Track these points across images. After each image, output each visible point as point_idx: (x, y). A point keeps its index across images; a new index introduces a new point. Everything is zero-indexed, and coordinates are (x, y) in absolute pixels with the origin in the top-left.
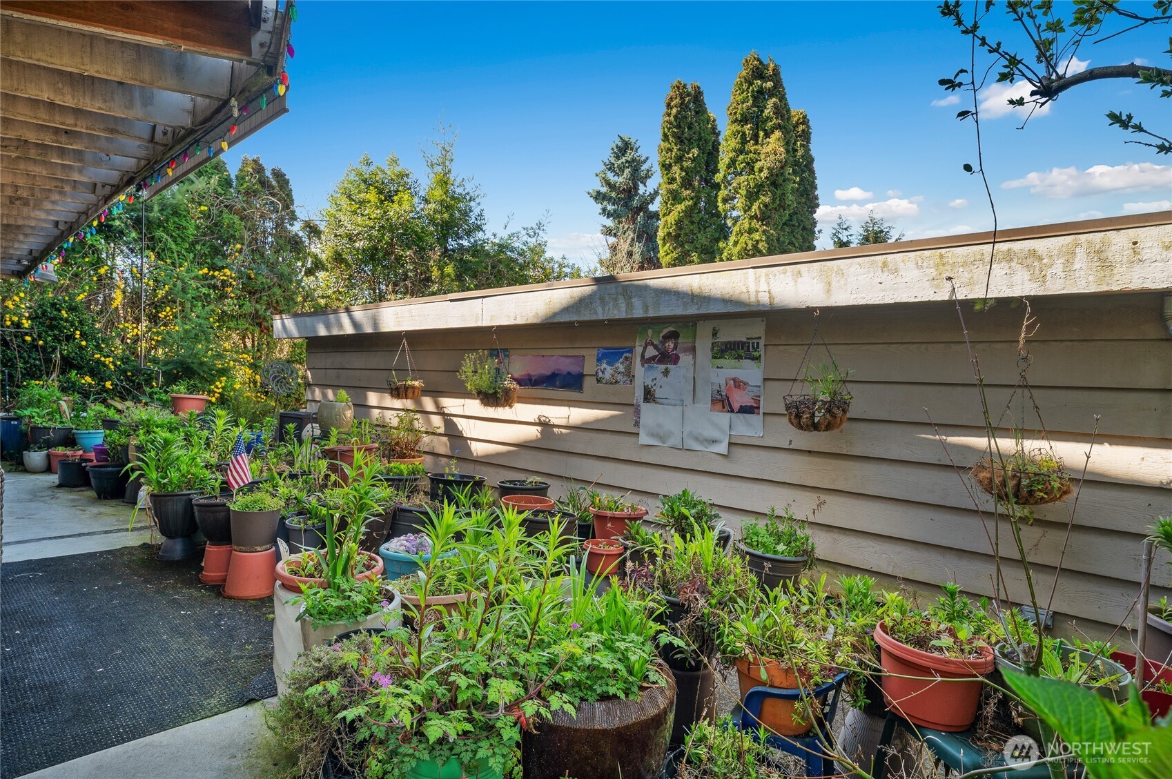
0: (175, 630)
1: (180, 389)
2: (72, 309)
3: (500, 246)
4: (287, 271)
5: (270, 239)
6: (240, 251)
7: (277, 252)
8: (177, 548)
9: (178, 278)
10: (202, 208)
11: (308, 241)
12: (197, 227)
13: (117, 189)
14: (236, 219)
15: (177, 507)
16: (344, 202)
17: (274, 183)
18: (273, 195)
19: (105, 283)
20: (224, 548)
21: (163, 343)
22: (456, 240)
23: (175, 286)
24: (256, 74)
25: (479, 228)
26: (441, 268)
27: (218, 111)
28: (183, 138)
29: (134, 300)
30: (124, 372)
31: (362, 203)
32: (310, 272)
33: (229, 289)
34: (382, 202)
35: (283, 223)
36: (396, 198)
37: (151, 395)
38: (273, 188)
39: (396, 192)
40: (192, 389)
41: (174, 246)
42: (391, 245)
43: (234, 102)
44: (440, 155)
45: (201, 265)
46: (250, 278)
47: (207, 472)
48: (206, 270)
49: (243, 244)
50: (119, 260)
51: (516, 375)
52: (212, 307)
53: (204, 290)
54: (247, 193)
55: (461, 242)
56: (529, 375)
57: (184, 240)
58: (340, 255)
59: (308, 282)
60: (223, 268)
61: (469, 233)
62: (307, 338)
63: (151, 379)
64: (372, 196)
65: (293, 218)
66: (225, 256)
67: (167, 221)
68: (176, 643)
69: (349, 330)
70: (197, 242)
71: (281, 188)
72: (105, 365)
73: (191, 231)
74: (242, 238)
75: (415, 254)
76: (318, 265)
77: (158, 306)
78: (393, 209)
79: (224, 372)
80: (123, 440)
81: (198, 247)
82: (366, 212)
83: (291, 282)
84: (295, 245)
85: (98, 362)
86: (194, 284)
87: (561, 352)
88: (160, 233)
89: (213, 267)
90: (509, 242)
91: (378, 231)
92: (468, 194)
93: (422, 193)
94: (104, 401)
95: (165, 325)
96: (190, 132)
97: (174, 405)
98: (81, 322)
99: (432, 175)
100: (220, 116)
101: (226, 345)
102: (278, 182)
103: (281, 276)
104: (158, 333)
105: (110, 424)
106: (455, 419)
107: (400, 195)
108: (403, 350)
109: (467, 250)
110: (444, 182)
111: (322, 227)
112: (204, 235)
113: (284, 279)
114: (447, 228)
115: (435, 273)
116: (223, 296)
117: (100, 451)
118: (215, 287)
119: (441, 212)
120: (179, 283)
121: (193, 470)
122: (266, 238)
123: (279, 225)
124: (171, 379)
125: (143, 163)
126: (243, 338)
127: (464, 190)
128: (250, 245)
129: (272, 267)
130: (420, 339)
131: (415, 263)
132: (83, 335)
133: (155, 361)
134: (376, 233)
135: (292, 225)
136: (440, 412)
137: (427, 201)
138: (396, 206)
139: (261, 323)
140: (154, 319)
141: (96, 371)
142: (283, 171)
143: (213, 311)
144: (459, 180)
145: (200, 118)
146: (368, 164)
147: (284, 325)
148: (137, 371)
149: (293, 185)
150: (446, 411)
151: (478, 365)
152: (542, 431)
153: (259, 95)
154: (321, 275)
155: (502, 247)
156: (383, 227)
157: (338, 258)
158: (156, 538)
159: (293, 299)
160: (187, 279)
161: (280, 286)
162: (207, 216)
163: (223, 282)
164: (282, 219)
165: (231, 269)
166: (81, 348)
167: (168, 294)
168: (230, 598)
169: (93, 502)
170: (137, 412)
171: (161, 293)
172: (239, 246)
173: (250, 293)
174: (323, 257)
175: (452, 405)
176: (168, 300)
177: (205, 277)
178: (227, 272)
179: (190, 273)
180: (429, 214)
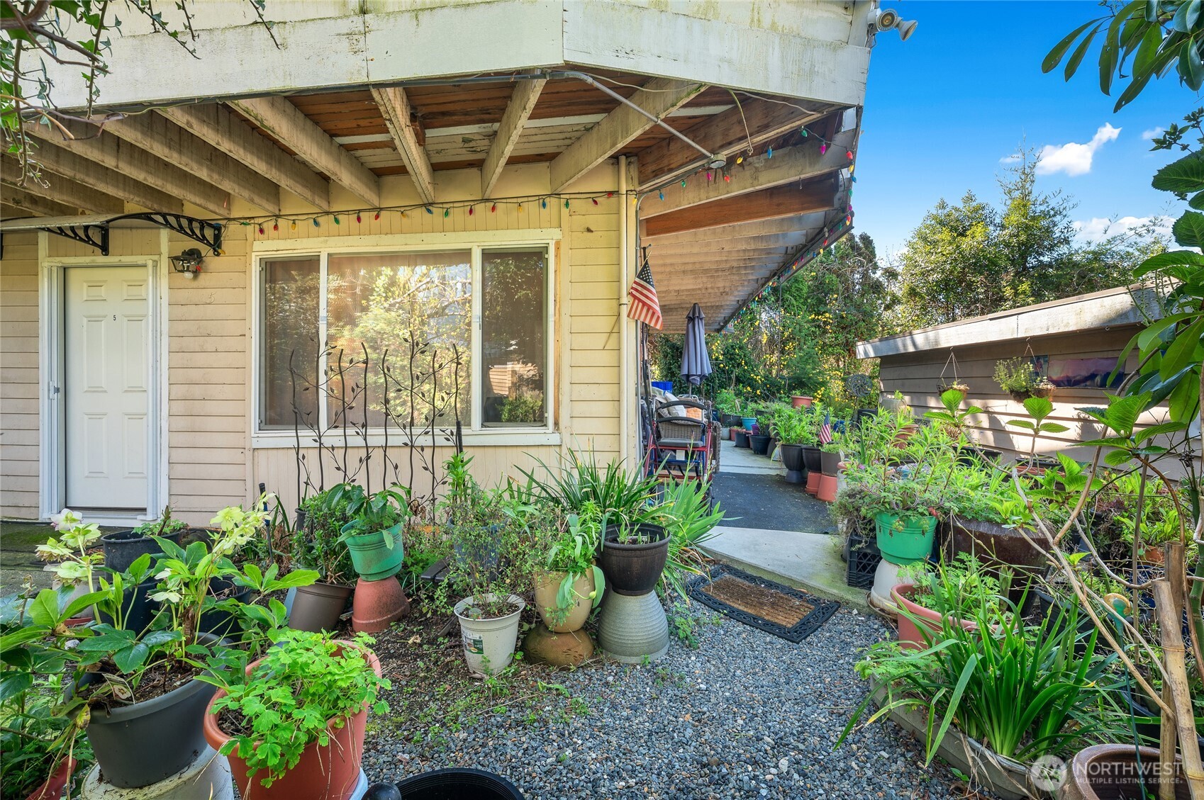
0: (793, 505)
1: (797, 394)
2: (740, 348)
3: (1094, 253)
4: (868, 308)
5: (857, 287)
6: (836, 300)
7: (863, 295)
8: (794, 477)
9: (797, 323)
10: (812, 274)
11: (886, 284)
12: (809, 287)
13: (768, 280)
14: (834, 277)
15: (795, 453)
16: (920, 244)
17: (861, 245)
18: (860, 255)
19: (757, 331)
20: (818, 474)
21: (787, 366)
22: (1035, 257)
23: (795, 328)
24: (837, 213)
25: (1066, 241)
26: (1015, 288)
27: (818, 234)
28: (802, 249)
29: (771, 341)
30: (766, 385)
31: (935, 243)
32: (888, 307)
33: (828, 327)
34: (954, 238)
35: (868, 272)
36: (968, 233)
37: (780, 398)
38: (860, 249)
39: (971, 225)
40: (803, 394)
41: (795, 303)
42: (963, 273)
43: (826, 229)
44: (1019, 180)
45: (810, 312)
46: (842, 317)
47: (810, 436)
48: (813, 316)
49: (838, 294)
50: (763, 315)
51: (1055, 377)
52: (816, 340)
53: (813, 329)
54: (842, 258)
55: (1041, 258)
56: (1067, 377)
57: (800, 297)
58: (914, 290)
59: (887, 315)
60: (824, 312)
61: (1051, 249)
62: (880, 357)
63: (780, 389)
64: (946, 235)
65: (876, 267)
66: (826, 304)
67: (791, 287)
68: (793, 509)
69: (911, 349)
70: (809, 298)
71: (867, 247)
72: (756, 381)
73: (805, 290)
74: (838, 290)
75: (986, 278)
76: (895, 301)
77: (784, 343)
78: (966, 243)
79: (823, 384)
80: (766, 422)
81: (809, 301)
82: (939, 250)
83: (872, 316)
84: (877, 288)
85: (752, 379)
86: (806, 326)
87: (1100, 355)
88: (787, 296)
89: (818, 313)
90: (1108, 247)
91: (951, 263)
92: (1053, 209)
93: (998, 221)
94: (756, 402)
95: (788, 354)
96: (805, 246)
97: (793, 403)
98: (745, 356)
99: (1009, 202)
100: (820, 235)
101: (826, 366)
102: (864, 244)
103: (865, 313)
104: (785, 360)
105: (759, 413)
106: (998, 417)
107: (974, 228)
108: (951, 362)
109: (1050, 265)
110: (1023, 204)
111: (900, 270)
112: (813, 291)
113: (867, 315)
114: (1025, 250)
115: (1008, 292)
116: (825, 332)
117: (755, 428)
118: (819, 326)
119: (1017, 236)
120: (798, 326)
121: (803, 433)
122: (855, 286)
123: (865, 276)
124: (791, 388)
125: (781, 264)
126: (837, 361)
127: (1048, 207)
128: (842, 294)
129: (858, 307)
130: (966, 353)
131: (986, 286)
132: (746, 363)
133: (782, 378)
134: (948, 266)
135: (874, 273)
136: (987, 411)
137: (1003, 227)
138: (968, 239)
139: (850, 348)
140: (782, 352)
141: (751, 383)
142: (868, 234)
143: (818, 342)
144: (1040, 199)
145: (810, 238)
146: (943, 208)
147: (863, 349)
148: (773, 384)
149: (876, 244)
150: (990, 410)
151: (1013, 370)
152: (1082, 426)
153: (838, 223)
154: (899, 308)
155: (1097, 256)
156: (955, 260)
157: (913, 293)
158: (784, 472)
159: (874, 330)
160: (803, 323)
161: (864, 321)
162: (815, 278)
163: (824, 322)
164: (867, 270)
165: (830, 313)
166: (744, 371)
167: (791, 334)
168: (820, 500)
169: (752, 454)
170: (776, 406)
171: (786, 334)
172: (835, 296)
173: (843, 328)
174: (899, 294)
175: (997, 405)
176: (791, 338)
177: (813, 320)
178: (827, 315)
179: (805, 318)
180: (1004, 240)
